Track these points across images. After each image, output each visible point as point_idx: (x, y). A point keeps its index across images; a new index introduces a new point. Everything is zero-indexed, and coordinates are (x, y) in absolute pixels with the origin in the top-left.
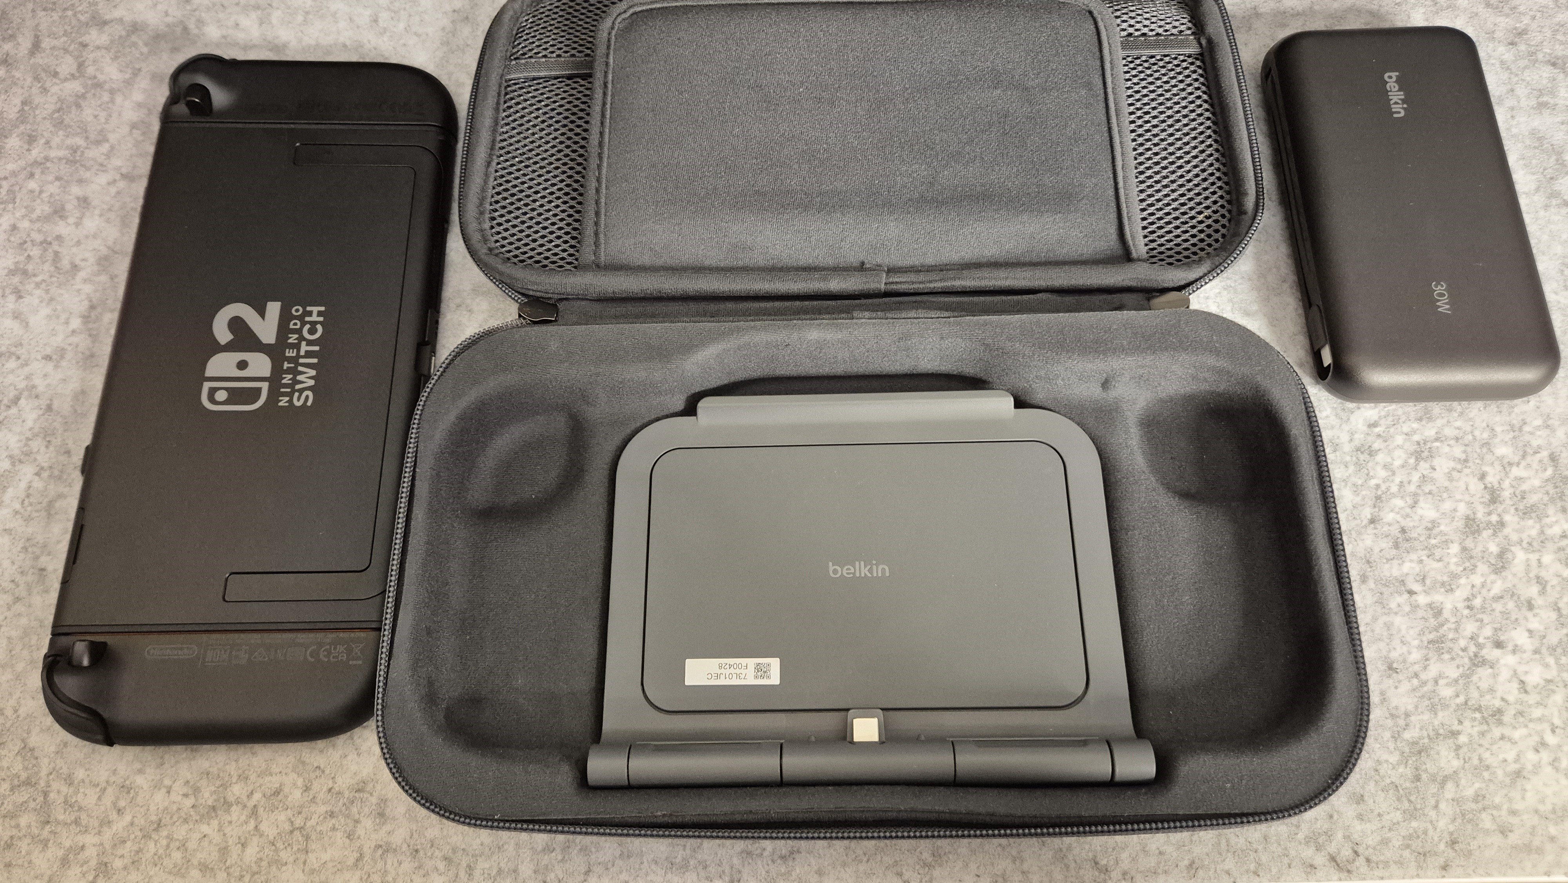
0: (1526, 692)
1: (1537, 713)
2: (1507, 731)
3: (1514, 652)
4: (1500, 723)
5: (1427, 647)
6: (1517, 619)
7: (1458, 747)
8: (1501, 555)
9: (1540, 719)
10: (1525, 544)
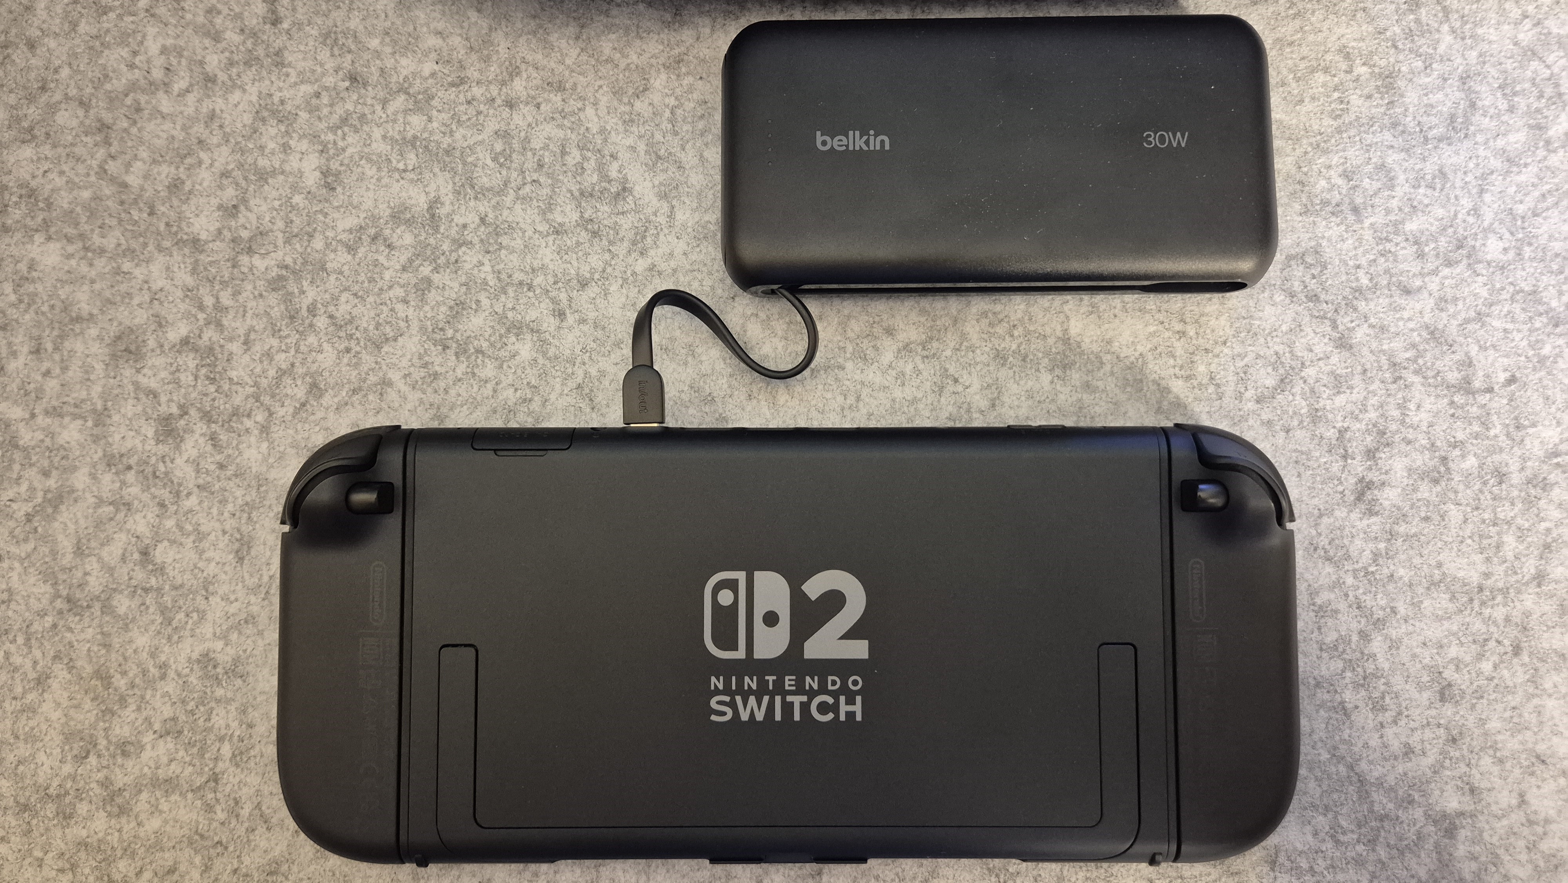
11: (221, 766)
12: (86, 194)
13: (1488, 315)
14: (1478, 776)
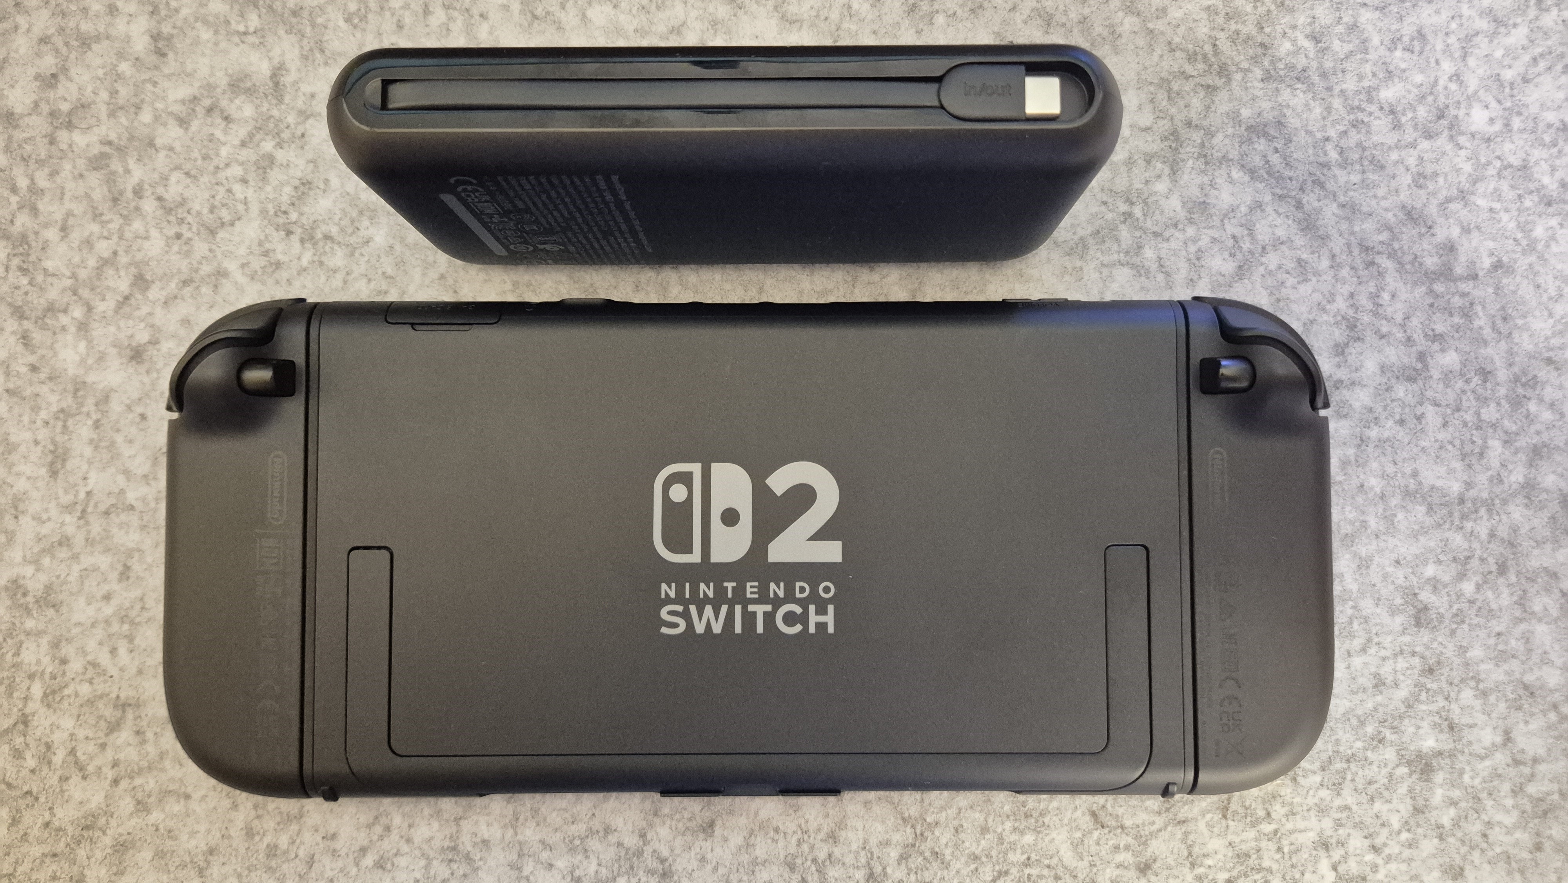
13: (1473, 193)
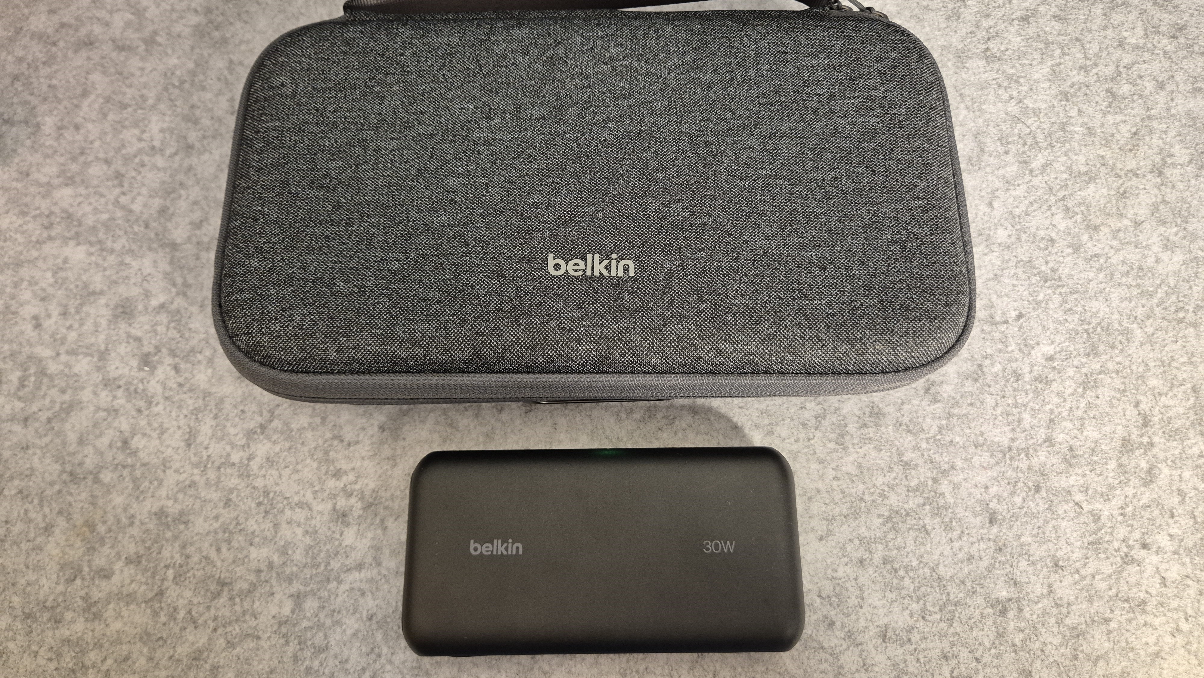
0: (1165, 586)
1: (1175, 604)
2: (1149, 619)
3: (1157, 553)
4: (1144, 612)
5: (1087, 548)
6: (1160, 525)
7: (1110, 632)
8: (1150, 471)
9: (1176, 609)
10: (1169, 462)
11: (166, 584)
12: (105, 216)
14: (1019, 574)
